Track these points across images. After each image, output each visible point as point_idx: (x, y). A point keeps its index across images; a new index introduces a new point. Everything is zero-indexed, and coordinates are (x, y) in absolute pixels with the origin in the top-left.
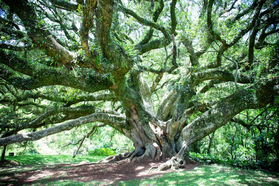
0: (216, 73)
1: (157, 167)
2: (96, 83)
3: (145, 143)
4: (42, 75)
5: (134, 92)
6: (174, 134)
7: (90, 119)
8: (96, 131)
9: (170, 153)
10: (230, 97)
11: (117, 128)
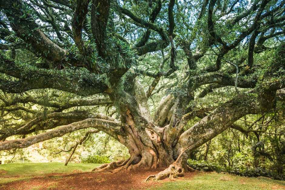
0: (216, 77)
1: (155, 176)
2: (90, 86)
3: (141, 150)
4: (31, 77)
5: (130, 96)
6: (172, 140)
7: (83, 125)
8: (89, 137)
9: (167, 160)
10: (231, 101)
11: (112, 134)
